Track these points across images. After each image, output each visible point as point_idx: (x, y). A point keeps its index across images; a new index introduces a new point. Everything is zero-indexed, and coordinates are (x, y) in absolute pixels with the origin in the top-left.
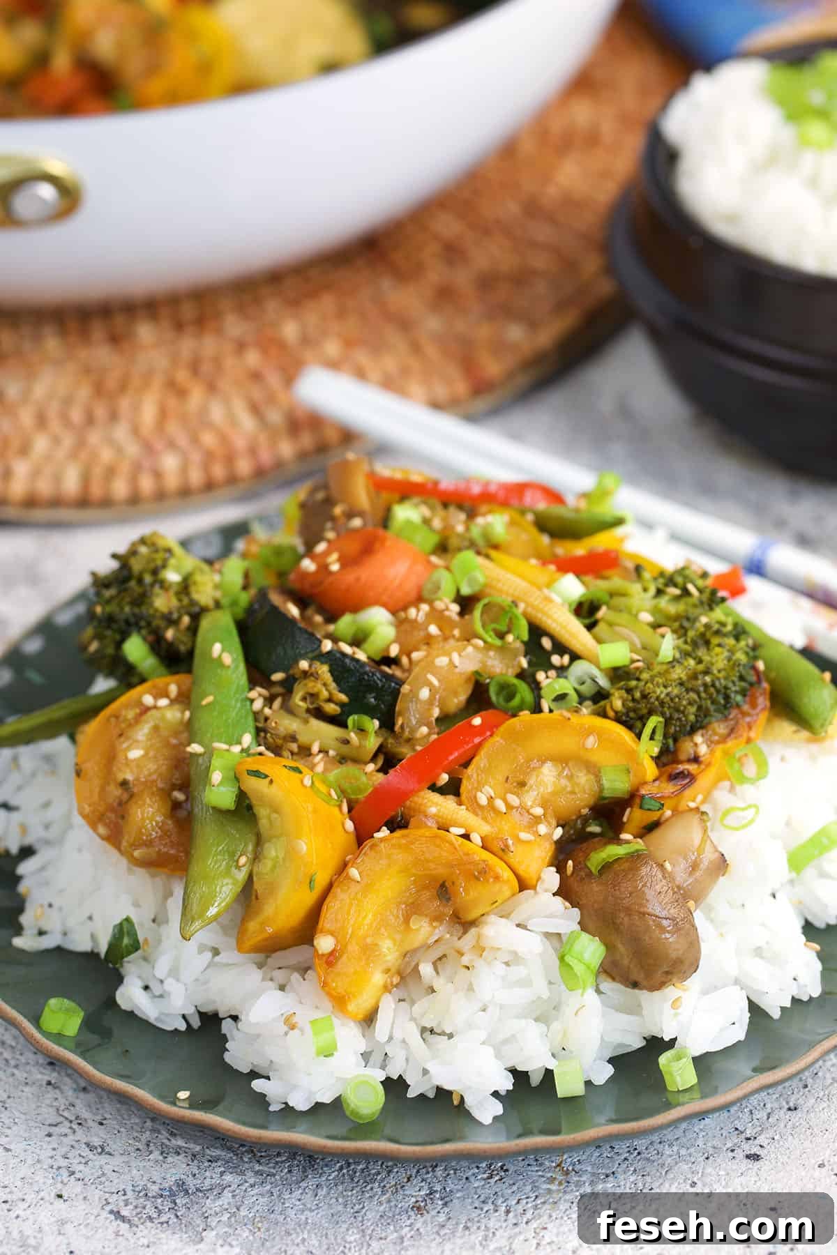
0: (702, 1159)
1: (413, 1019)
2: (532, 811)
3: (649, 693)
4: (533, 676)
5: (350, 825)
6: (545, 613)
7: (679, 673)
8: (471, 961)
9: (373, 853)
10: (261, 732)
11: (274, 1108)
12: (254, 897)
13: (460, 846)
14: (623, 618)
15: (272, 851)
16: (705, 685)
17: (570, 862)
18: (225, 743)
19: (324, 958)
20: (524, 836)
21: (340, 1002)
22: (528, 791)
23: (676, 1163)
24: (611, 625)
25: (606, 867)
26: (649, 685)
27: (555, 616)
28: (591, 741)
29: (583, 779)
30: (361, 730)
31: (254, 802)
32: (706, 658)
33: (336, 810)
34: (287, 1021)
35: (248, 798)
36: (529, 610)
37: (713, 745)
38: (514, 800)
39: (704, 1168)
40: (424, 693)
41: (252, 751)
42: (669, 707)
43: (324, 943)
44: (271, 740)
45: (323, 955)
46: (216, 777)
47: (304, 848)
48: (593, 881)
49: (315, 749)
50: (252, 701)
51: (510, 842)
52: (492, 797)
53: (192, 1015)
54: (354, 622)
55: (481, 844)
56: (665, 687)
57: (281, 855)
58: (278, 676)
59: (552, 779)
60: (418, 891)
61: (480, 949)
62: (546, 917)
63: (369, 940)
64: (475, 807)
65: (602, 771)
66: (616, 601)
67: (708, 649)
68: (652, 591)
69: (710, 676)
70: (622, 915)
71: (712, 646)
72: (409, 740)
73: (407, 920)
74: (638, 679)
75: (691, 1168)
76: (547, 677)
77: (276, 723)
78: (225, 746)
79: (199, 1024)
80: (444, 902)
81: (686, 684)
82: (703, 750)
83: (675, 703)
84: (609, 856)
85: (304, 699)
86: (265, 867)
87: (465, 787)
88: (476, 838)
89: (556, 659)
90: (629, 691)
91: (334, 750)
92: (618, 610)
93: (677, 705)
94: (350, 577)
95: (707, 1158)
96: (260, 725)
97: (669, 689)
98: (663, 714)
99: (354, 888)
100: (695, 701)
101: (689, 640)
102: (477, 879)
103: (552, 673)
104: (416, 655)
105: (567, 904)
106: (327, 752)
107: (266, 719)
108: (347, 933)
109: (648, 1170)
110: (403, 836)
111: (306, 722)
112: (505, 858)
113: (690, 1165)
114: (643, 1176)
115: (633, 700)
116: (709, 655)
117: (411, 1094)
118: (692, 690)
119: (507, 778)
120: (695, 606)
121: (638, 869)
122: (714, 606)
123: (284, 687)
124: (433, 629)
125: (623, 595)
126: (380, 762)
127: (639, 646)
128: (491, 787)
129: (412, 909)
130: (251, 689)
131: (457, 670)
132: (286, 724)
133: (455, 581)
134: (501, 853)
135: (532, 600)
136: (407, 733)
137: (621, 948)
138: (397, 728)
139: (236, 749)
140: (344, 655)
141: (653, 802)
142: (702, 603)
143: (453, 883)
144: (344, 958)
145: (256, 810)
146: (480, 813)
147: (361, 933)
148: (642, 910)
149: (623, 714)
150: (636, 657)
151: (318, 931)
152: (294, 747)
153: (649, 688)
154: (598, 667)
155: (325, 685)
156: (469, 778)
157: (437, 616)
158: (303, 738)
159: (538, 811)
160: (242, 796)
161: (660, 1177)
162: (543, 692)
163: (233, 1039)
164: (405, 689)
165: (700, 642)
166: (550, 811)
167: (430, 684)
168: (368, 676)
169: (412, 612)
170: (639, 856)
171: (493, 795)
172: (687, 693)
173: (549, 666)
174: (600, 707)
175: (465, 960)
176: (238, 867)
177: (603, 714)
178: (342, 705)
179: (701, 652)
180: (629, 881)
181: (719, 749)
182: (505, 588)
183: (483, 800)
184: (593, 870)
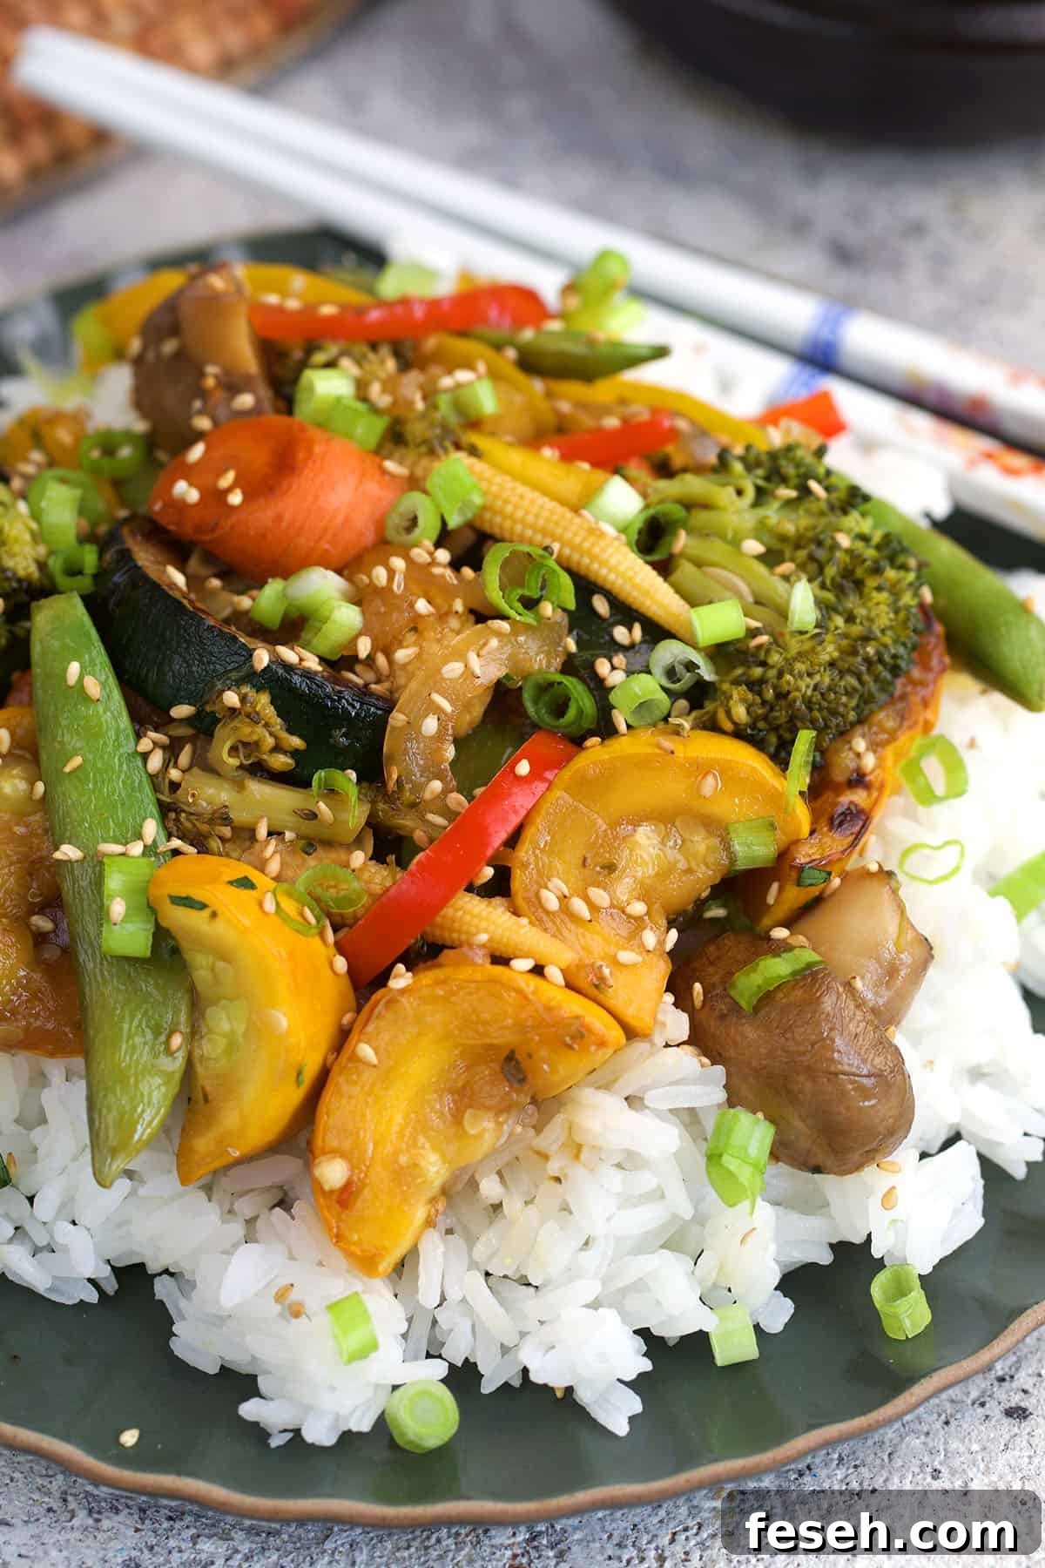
0: (939, 1425)
1: (473, 1265)
2: (629, 910)
3: (789, 692)
4: (591, 667)
5: (341, 964)
6: (593, 558)
7: (829, 651)
8: (562, 1169)
9: (389, 1015)
10: (167, 811)
11: (276, 1441)
12: (201, 1101)
13: (533, 993)
14: (715, 550)
15: (223, 1022)
16: (867, 661)
17: (698, 987)
18: (117, 842)
19: (334, 1197)
20: (626, 956)
21: (366, 1263)
22: (620, 878)
23: (902, 1438)
24: (699, 564)
25: (767, 998)
26: (788, 677)
27: (613, 561)
28: (709, 785)
29: (701, 843)
30: (331, 792)
31: (185, 945)
32: (861, 612)
33: (317, 941)
34: (280, 1297)
35: (173, 938)
36: (567, 552)
37: (879, 749)
38: (600, 896)
39: (946, 1443)
40: (430, 725)
41: (161, 849)
42: (821, 709)
43: (333, 1173)
44: (188, 825)
45: (332, 1192)
46: (118, 908)
47: (284, 1022)
48: (744, 1021)
49: (262, 832)
50: (145, 757)
51: (606, 971)
52: (565, 897)
53: (105, 1278)
54: (284, 595)
55: (563, 983)
56: (810, 675)
57: (240, 1028)
58: (182, 711)
59: (653, 852)
60: (468, 1068)
61: (576, 1150)
62: (671, 1084)
63: (403, 1160)
64: (540, 915)
65: (731, 829)
66: (700, 517)
67: (861, 595)
68: (750, 493)
69: (873, 643)
70: (801, 1078)
71: (866, 590)
72: (413, 805)
73: (457, 1118)
74: (764, 664)
75: (924, 1443)
76: (613, 668)
77: (193, 795)
78: (118, 849)
79: (116, 1286)
80: (516, 1085)
81: (840, 664)
82: (869, 761)
83: (829, 702)
84: (767, 981)
85: (234, 750)
86: (212, 1048)
87: (519, 881)
88: (554, 973)
89: (620, 634)
90: (755, 686)
91: (291, 830)
92: (704, 534)
93: (833, 705)
94: (265, 515)
95: (947, 1423)
96: (166, 799)
97: (817, 678)
98: (813, 724)
99: (368, 1076)
100: (855, 690)
101: (828, 582)
102: (570, 1047)
103: (619, 659)
104: (401, 655)
105: (706, 1061)
106: (280, 834)
107: (175, 786)
108: (365, 1151)
109: (860, 1454)
110: (440, 982)
111: (240, 787)
112: (601, 997)
113: (923, 1437)
114: (856, 1467)
115: (764, 703)
116: (864, 605)
117: (487, 1387)
118: (849, 671)
119: (585, 860)
120: (822, 514)
121: (817, 1001)
122: (850, 509)
123: (194, 727)
124: (422, 606)
125: (706, 506)
126: (370, 844)
127: (750, 599)
128: (560, 878)
129: (463, 1098)
130: (139, 736)
131: (479, 682)
132: (208, 794)
133: (437, 506)
134: (593, 991)
135: (568, 535)
136: (407, 796)
137: (798, 1124)
138: (391, 785)
139: (136, 849)
140: (289, 668)
141: (817, 872)
142: (832, 508)
143: (530, 1056)
144: (367, 1193)
145: (188, 956)
146: (550, 925)
147: (389, 1149)
148: (832, 1069)
149: (747, 725)
150: (755, 624)
151: (317, 1152)
152: (227, 831)
153: (788, 683)
154: (695, 647)
155: (267, 725)
156: (525, 866)
157: (420, 575)
158: (240, 816)
159: (639, 908)
160: (161, 935)
161: (883, 1467)
162: (614, 698)
163: (183, 1318)
164: (397, 718)
165: (848, 585)
166: (656, 906)
167: (438, 710)
168: (333, 701)
169: (380, 574)
170: (814, 975)
171: (566, 892)
172: (841, 678)
173: (614, 647)
174: (707, 713)
175: (553, 1167)
176: (169, 1052)
177: (712, 726)
178: (294, 754)
179: (851, 602)
180: (808, 1023)
181: (889, 752)
182: (520, 514)
183: (552, 902)
184: (743, 1004)
